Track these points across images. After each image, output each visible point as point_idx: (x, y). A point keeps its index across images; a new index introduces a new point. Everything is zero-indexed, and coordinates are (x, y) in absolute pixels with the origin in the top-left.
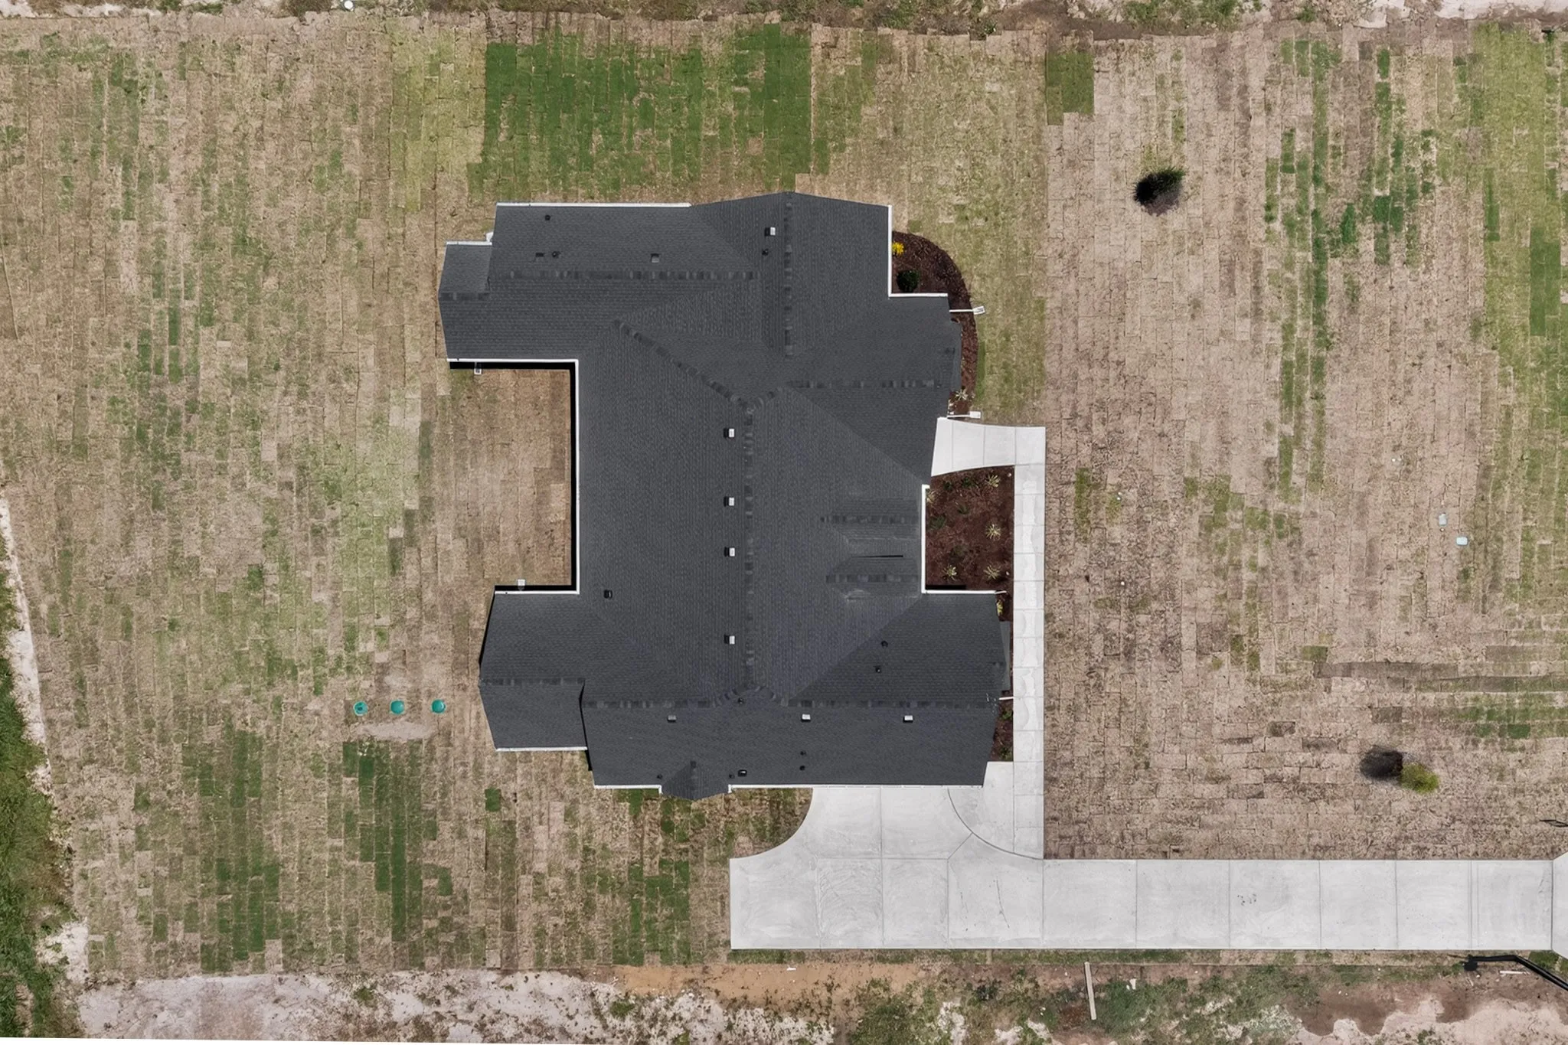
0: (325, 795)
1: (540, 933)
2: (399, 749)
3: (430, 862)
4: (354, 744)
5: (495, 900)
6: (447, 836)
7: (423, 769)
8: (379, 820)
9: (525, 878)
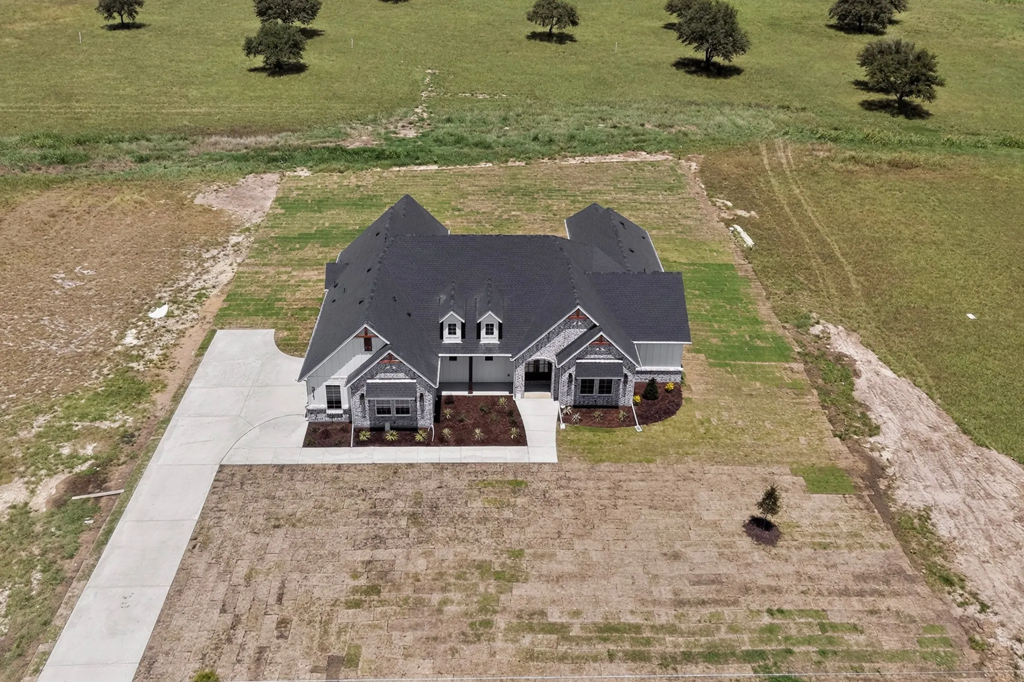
1: (256, 273)
5: (281, 261)
9: (289, 269)
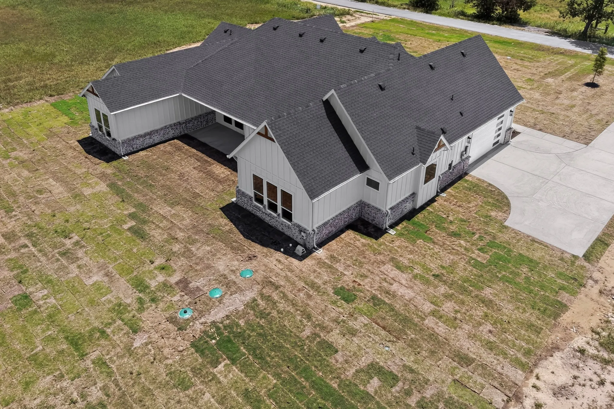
0: (207, 396)
1: (490, 346)
2: (244, 314)
3: (353, 371)
4: (201, 338)
5: (433, 353)
6: (342, 341)
7: (274, 313)
8: (277, 376)
9: (430, 322)
